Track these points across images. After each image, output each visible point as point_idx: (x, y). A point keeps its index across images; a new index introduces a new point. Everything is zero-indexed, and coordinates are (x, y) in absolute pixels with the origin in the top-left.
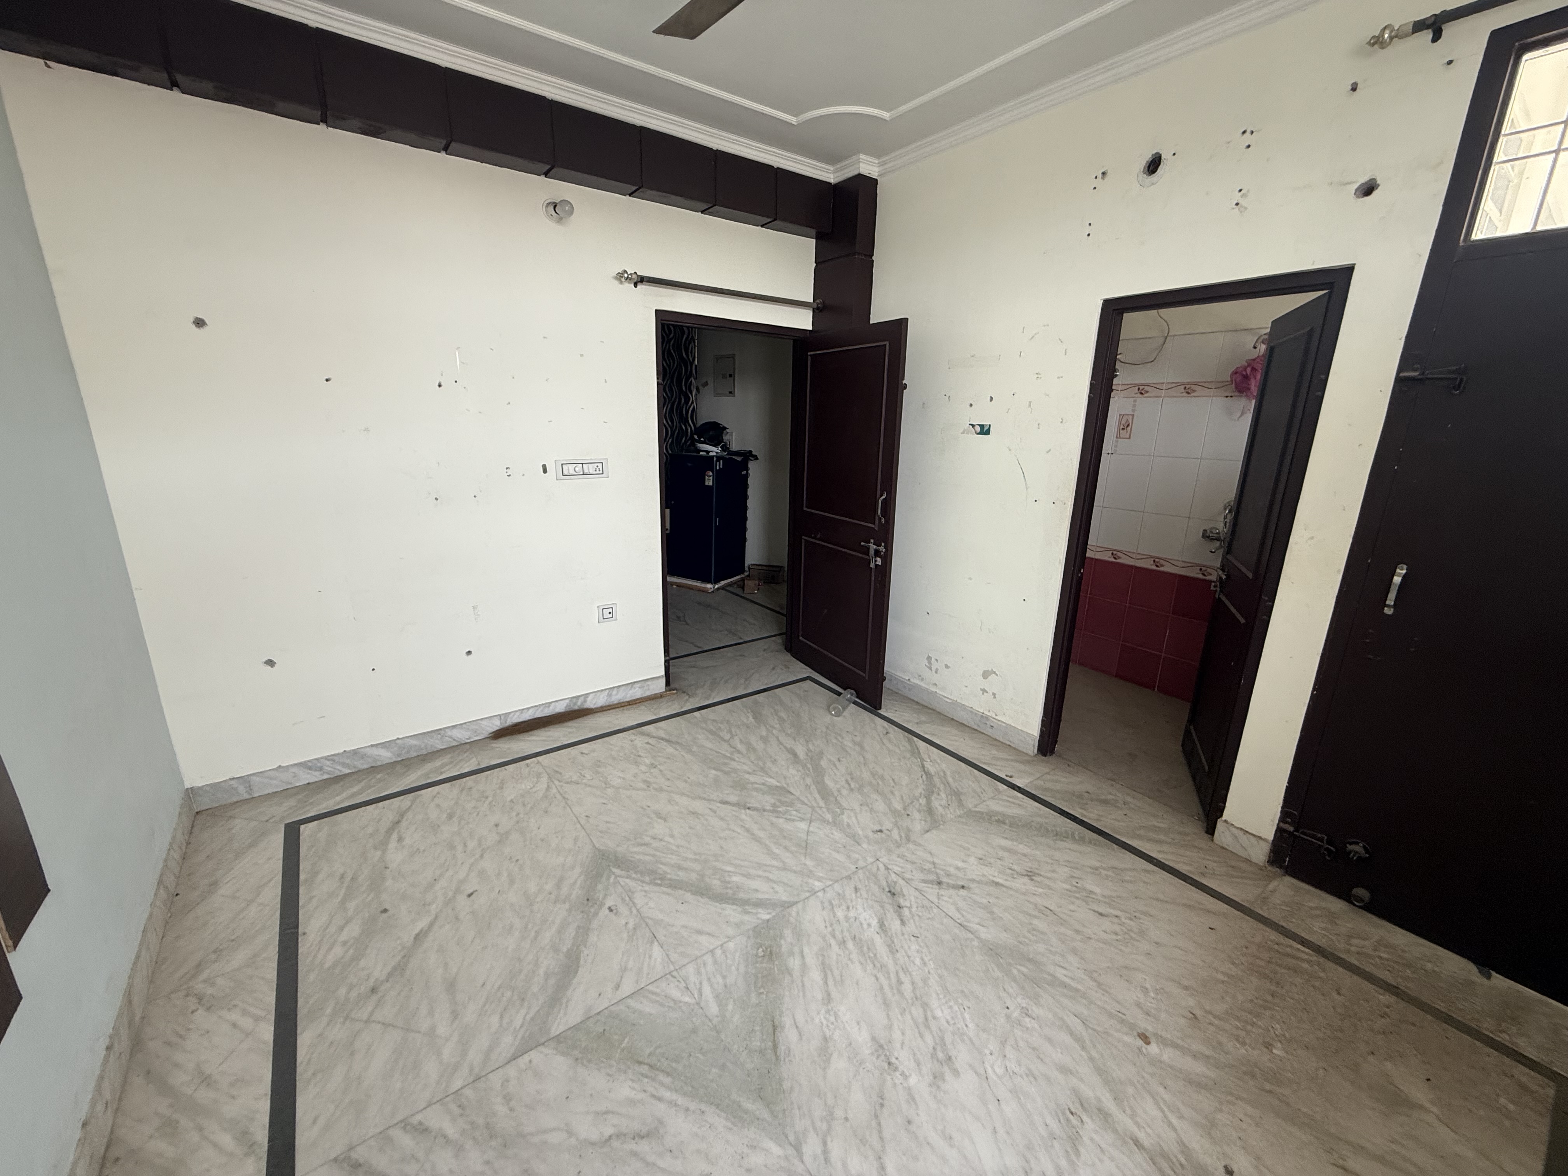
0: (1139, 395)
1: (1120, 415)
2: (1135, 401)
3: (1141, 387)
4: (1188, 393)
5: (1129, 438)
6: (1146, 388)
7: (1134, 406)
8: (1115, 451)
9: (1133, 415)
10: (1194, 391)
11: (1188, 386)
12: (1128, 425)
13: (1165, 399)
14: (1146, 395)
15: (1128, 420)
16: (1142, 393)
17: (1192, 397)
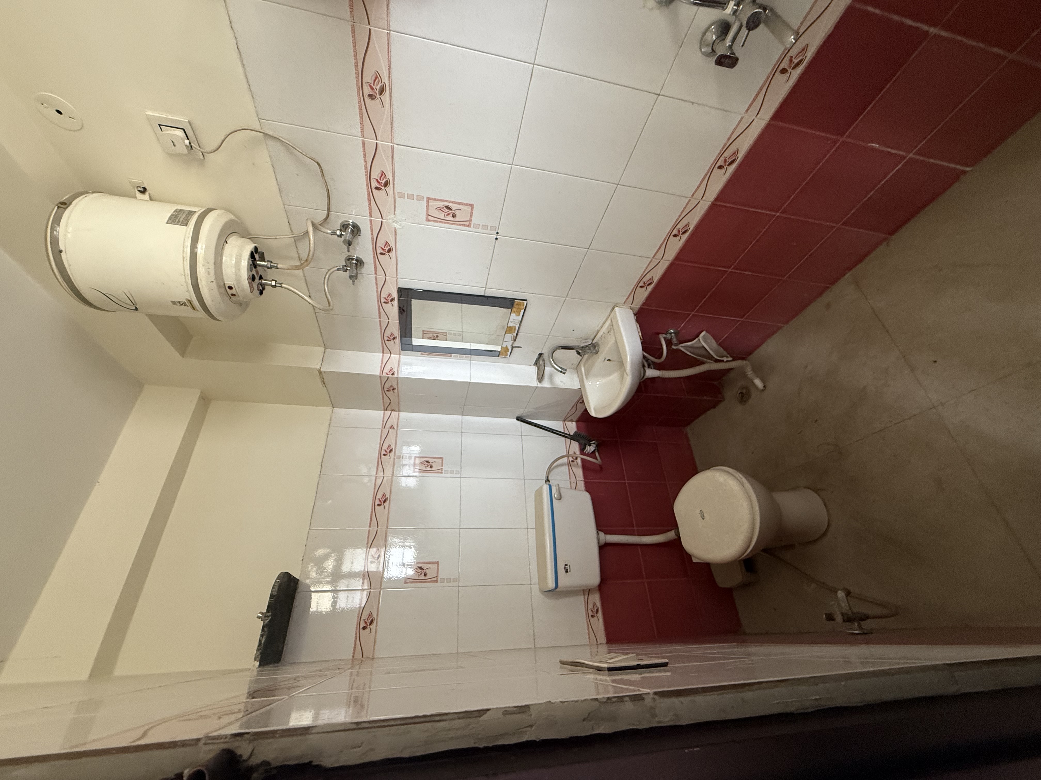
0: (390, 189)
1: (428, 220)
2: (402, 196)
3: (374, 184)
4: (382, 91)
5: (472, 206)
6: (375, 174)
7: (411, 197)
8: (493, 228)
9: (428, 199)
10: (377, 77)
11: (367, 91)
12: (448, 208)
13: (395, 141)
14: (389, 176)
15: (439, 209)
16: (386, 184)
17: (390, 81)
